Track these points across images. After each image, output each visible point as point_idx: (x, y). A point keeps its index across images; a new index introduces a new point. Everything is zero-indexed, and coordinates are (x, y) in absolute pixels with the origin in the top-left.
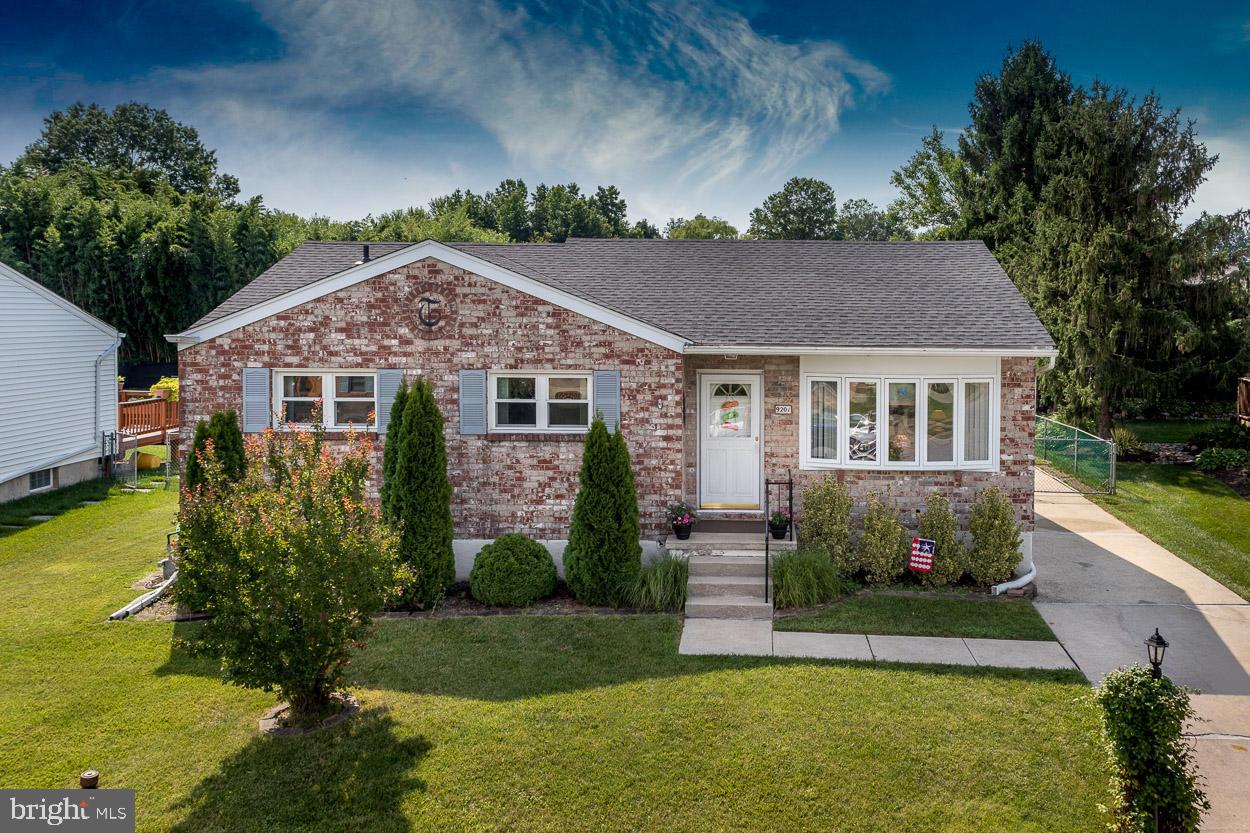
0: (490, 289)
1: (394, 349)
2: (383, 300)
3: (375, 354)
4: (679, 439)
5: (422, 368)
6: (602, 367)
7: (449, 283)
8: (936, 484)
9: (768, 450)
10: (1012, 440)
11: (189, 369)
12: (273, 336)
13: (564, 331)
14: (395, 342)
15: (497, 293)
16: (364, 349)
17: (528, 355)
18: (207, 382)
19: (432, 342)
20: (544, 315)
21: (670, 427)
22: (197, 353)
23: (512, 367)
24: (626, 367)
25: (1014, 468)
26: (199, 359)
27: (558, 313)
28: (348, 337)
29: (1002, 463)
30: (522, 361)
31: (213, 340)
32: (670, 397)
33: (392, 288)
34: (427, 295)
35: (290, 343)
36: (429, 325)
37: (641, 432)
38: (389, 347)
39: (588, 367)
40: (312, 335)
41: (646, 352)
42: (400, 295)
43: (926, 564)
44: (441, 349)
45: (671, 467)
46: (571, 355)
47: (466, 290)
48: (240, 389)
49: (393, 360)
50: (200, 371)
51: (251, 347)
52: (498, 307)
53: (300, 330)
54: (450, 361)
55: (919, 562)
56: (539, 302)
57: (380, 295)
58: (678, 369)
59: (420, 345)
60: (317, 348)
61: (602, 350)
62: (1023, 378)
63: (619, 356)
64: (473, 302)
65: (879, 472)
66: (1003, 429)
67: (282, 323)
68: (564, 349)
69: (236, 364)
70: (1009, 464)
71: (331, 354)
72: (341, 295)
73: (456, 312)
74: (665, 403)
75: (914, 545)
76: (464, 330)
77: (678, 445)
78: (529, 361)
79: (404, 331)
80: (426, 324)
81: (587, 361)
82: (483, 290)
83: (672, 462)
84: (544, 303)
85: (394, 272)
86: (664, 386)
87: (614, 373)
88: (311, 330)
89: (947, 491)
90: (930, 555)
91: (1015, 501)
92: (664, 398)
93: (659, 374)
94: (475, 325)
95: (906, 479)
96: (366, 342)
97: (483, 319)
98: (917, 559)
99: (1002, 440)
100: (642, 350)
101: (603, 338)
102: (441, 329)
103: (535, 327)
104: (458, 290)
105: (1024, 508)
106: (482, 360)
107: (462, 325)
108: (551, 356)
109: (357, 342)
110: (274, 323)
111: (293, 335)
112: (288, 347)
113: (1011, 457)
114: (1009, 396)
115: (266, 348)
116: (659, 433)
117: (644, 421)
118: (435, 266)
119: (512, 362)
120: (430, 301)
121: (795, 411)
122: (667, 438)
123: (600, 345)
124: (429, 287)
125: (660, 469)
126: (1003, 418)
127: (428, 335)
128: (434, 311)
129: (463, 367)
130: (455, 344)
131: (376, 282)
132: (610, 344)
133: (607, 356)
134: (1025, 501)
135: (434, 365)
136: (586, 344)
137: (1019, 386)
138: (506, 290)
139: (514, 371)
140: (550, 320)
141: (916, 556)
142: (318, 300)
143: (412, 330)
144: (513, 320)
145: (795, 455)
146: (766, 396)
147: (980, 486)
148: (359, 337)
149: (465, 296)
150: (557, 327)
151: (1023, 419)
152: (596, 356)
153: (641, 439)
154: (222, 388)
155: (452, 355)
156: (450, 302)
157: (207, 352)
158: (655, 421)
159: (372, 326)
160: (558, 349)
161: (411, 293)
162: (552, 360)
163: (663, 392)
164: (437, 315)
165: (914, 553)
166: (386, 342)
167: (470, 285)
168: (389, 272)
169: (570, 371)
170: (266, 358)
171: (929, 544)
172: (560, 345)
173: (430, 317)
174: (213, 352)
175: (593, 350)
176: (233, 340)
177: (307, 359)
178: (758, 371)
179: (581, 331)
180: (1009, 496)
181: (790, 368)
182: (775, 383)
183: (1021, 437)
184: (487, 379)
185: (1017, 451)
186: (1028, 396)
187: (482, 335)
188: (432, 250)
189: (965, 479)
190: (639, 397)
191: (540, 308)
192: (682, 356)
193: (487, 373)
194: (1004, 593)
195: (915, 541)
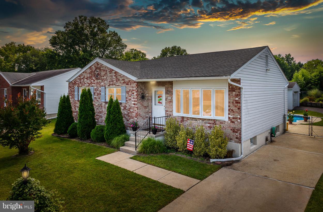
1: (93, 82)
3: (90, 83)
4: (136, 104)
5: (96, 87)
6: (123, 86)
7: (100, 67)
8: (209, 123)
9: (166, 109)
10: (232, 110)
12: (78, 80)
13: (117, 77)
14: (93, 81)
15: (107, 69)
16: (89, 82)
17: (111, 83)
18: (71, 90)
20: (113, 73)
21: (135, 101)
24: (127, 85)
25: (233, 120)
27: (116, 73)
28: (87, 80)
29: (229, 118)
30: (110, 84)
32: (135, 93)
33: (92, 69)
37: (130, 102)
39: (121, 86)
40: (83, 80)
41: (131, 81)
43: (192, 148)
45: (135, 112)
46: (118, 83)
47: (102, 68)
48: (74, 91)
50: (71, 88)
51: (76, 83)
52: (107, 72)
53: (81, 79)
54: (100, 85)
55: (189, 147)
56: (113, 70)
57: (91, 71)
58: (136, 86)
59: (96, 81)
60: (83, 82)
61: (123, 81)
62: (236, 88)
63: (126, 83)
65: (193, 118)
66: (229, 106)
67: (79, 78)
69: (74, 86)
70: (231, 118)
71: (85, 84)
72: (86, 71)
73: (101, 74)
74: (134, 95)
75: (188, 141)
76: (102, 78)
77: (136, 106)
79: (94, 78)
80: (97, 77)
81: (120, 84)
82: (104, 68)
83: (135, 111)
84: (114, 70)
85: (92, 65)
86: (133, 90)
87: (125, 87)
88: (83, 79)
89: (212, 126)
90: (193, 145)
91: (233, 132)
92: (133, 93)
94: (103, 76)
95: (200, 121)
97: (104, 75)
98: (189, 146)
99: (229, 110)
100: (129, 81)
101: (123, 78)
102: (99, 77)
103: (112, 76)
105: (237, 134)
106: (104, 84)
107: (102, 76)
109: (88, 81)
112: (80, 82)
113: (232, 116)
114: (231, 95)
116: (133, 103)
117: (130, 99)
118: (98, 63)
119: (109, 85)
120: (97, 71)
121: (172, 98)
122: (134, 104)
124: (97, 68)
125: (133, 112)
126: (229, 102)
127: (97, 79)
129: (102, 86)
130: (100, 81)
131: (90, 68)
133: (124, 83)
134: (237, 132)
135: (98, 86)
136: (120, 80)
137: (234, 91)
140: (114, 74)
141: (188, 145)
142: (83, 72)
144: (109, 75)
145: (172, 111)
146: (166, 94)
147: (222, 125)
149: (102, 70)
150: (116, 76)
151: (236, 103)
152: (122, 83)
153: (129, 104)
155: (100, 83)
156: (100, 71)
157: (71, 84)
158: (132, 99)
161: (95, 70)
162: (115, 84)
163: (134, 92)
164: (98, 74)
165: (188, 144)
169: (118, 87)
170: (77, 85)
171: (192, 141)
172: (116, 80)
175: (121, 81)
177: (82, 85)
178: (164, 87)
179: (119, 77)
180: (231, 130)
181: (171, 86)
182: (168, 90)
183: (235, 109)
184: (105, 89)
185: (234, 114)
186: (238, 95)
187: (104, 79)
188: (98, 60)
189: (217, 122)
190: (129, 93)
191: (113, 72)
192: (138, 82)
193: (105, 87)
194: (214, 162)
195: (189, 140)
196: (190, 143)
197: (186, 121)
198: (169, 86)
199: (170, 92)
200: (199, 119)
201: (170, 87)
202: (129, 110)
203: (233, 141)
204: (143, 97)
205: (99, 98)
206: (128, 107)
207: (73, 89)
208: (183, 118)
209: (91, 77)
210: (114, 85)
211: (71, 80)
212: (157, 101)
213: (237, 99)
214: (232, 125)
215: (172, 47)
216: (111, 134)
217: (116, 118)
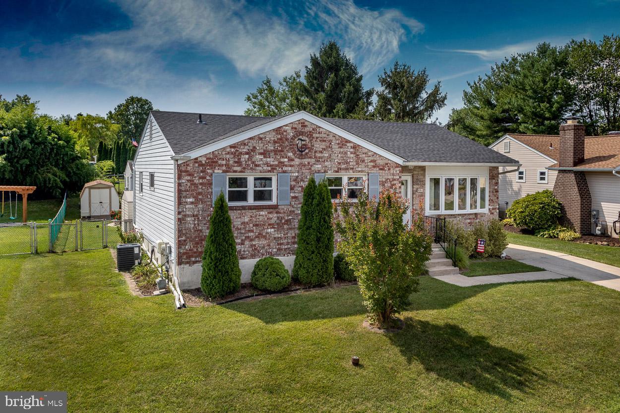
0: (328, 135)
1: (286, 163)
2: (281, 139)
3: (277, 166)
5: (298, 173)
6: (372, 172)
7: (310, 132)
8: (469, 219)
10: (492, 200)
11: (183, 174)
12: (228, 156)
13: (358, 155)
14: (286, 160)
15: (331, 137)
16: (272, 163)
17: (343, 166)
18: (193, 181)
19: (302, 160)
20: (350, 148)
22: (188, 165)
23: (336, 172)
24: (381, 171)
25: (493, 211)
26: (189, 168)
27: (356, 147)
28: (265, 157)
29: (489, 209)
30: (340, 169)
31: (196, 159)
32: (397, 184)
33: (285, 133)
34: (301, 137)
35: (236, 160)
36: (302, 152)
38: (284, 162)
39: (367, 172)
40: (247, 156)
41: (389, 164)
42: (289, 137)
43: (482, 249)
44: (306, 163)
46: (360, 166)
47: (318, 135)
48: (211, 184)
49: (285, 168)
50: (189, 175)
51: (217, 162)
52: (331, 144)
53: (241, 153)
54: (310, 169)
55: (480, 249)
56: (348, 142)
57: (279, 136)
58: (400, 172)
59: (297, 161)
60: (250, 162)
61: (372, 164)
62: (495, 176)
63: (378, 167)
64: (321, 141)
66: (489, 196)
67: (233, 150)
68: (357, 164)
69: (209, 171)
70: (491, 209)
71: (256, 166)
72: (261, 136)
73: (313, 146)
74: (395, 187)
75: (479, 242)
76: (317, 154)
78: (344, 169)
79: (290, 154)
80: (300, 151)
81: (366, 169)
82: (325, 136)
84: (350, 142)
85: (286, 126)
86: (395, 180)
87: (377, 174)
88: (247, 153)
89: (472, 221)
90: (483, 246)
92: (395, 185)
93: (393, 175)
94: (321, 152)
96: (272, 160)
97: (324, 149)
99: (489, 200)
100: (387, 164)
101: (372, 159)
102: (307, 154)
103: (346, 153)
104: (314, 135)
106: (324, 168)
107: (316, 152)
108: (352, 167)
109: (268, 159)
110: (228, 150)
111: (238, 156)
112: (235, 162)
113: (492, 207)
114: (491, 183)
115: (224, 162)
118: (304, 123)
119: (336, 169)
120: (302, 140)
121: (424, 191)
123: (371, 161)
124: (302, 133)
126: (489, 191)
127: (301, 157)
128: (304, 145)
129: (316, 172)
130: (313, 161)
131: (278, 130)
132: (375, 161)
133: (374, 167)
135: (304, 171)
136: (366, 161)
137: (494, 179)
138: (335, 135)
139: (337, 174)
140: (352, 150)
141: (479, 246)
142: (250, 139)
143: (294, 154)
144: (337, 150)
146: (413, 185)
147: (483, 219)
148: (269, 157)
149: (317, 138)
150: (355, 153)
151: (495, 192)
152: (370, 167)
154: (201, 184)
155: (311, 166)
156: (311, 141)
157: (193, 165)
159: (276, 152)
160: (355, 164)
161: (294, 136)
162: (353, 169)
163: (395, 182)
164: (304, 147)
166: (282, 160)
167: (319, 133)
168: (284, 126)
169: (359, 174)
170: (224, 168)
171: (483, 241)
172: (356, 161)
173: (302, 148)
174: (197, 165)
175: (369, 164)
176: (207, 159)
177: (244, 168)
178: (410, 174)
179: (364, 155)
181: (422, 172)
182: (417, 179)
183: (494, 198)
185: (493, 204)
187: (324, 157)
190: (386, 185)
191: (348, 144)
192: (402, 167)
193: (326, 175)
198: (419, 173)
199: (420, 182)
201: (421, 174)
207: (203, 178)
210: (351, 171)
213: (496, 187)
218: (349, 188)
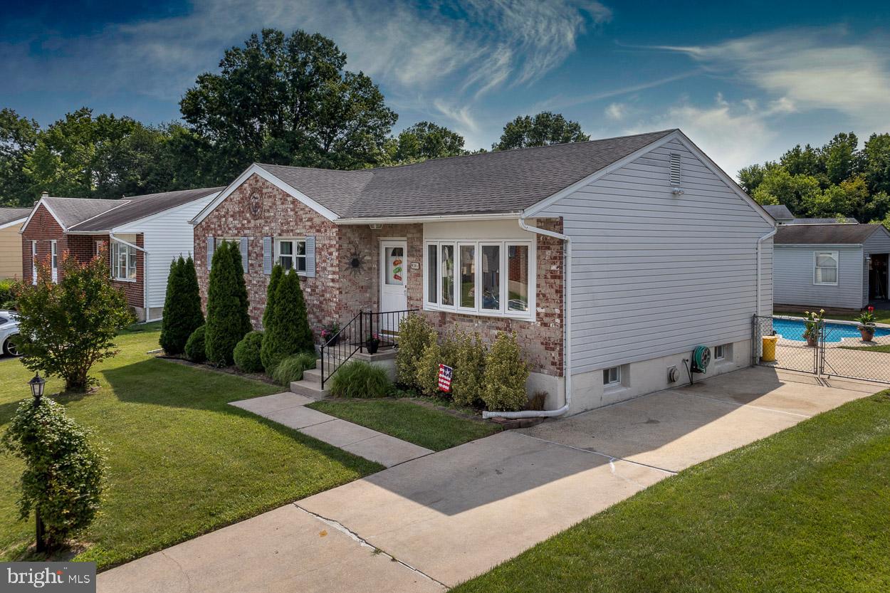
0: (272, 189)
1: (246, 226)
2: (242, 199)
3: (241, 228)
4: (338, 281)
5: (253, 236)
6: (310, 234)
7: (261, 187)
8: (498, 328)
9: (409, 294)
10: (544, 295)
11: (196, 238)
12: (215, 220)
13: (297, 212)
14: (246, 222)
15: (276, 192)
16: (238, 226)
17: (285, 228)
18: (200, 244)
19: (256, 221)
20: (289, 203)
21: (334, 273)
22: (198, 229)
23: (281, 235)
24: (318, 234)
25: (546, 320)
26: (198, 232)
27: (295, 201)
28: (234, 219)
29: (538, 314)
30: (283, 231)
31: (201, 223)
32: (334, 253)
33: (245, 191)
34: (254, 194)
35: (219, 224)
37: (323, 276)
38: (244, 225)
39: (304, 234)
40: (224, 219)
41: (325, 224)
42: (247, 195)
43: (447, 385)
44: (259, 225)
45: (335, 299)
46: (299, 227)
47: (266, 190)
49: (245, 232)
50: (199, 239)
51: (210, 226)
52: (275, 200)
53: (221, 216)
54: (261, 231)
55: (443, 383)
56: (288, 195)
57: (241, 195)
58: (337, 234)
59: (253, 223)
60: (225, 226)
61: (309, 223)
62: (552, 242)
63: (315, 227)
64: (268, 197)
65: (464, 316)
66: (538, 286)
67: (217, 213)
68: (297, 223)
69: (206, 235)
70: (542, 315)
71: (230, 229)
72: (231, 197)
73: (262, 204)
74: (332, 257)
75: (441, 370)
76: (265, 214)
77: (337, 285)
78: (289, 231)
79: (248, 215)
80: (254, 211)
81: (305, 230)
82: (270, 190)
83: (335, 297)
84: (290, 196)
85: (245, 182)
86: (331, 246)
87: (313, 238)
88: (225, 216)
91: (547, 349)
92: (331, 254)
93: (330, 238)
94: (269, 211)
95: (479, 322)
96: (238, 222)
97: (270, 207)
98: (442, 381)
99: (538, 295)
100: (323, 223)
101: (309, 216)
102: (259, 213)
103: (287, 210)
104: (263, 191)
105: (553, 355)
106: (271, 231)
107: (265, 211)
108: (292, 228)
109: (236, 222)
110: (215, 213)
111: (220, 219)
112: (218, 226)
113: (543, 311)
114: (542, 257)
115: (213, 226)
116: (330, 277)
117: (325, 269)
118: (256, 178)
119: (281, 232)
120: (255, 198)
121: (421, 267)
122: (333, 280)
123: (308, 220)
124: (255, 190)
125: (330, 299)
126: (538, 276)
127: (255, 217)
128: (256, 203)
129: (265, 236)
130: (262, 221)
131: (240, 189)
132: (312, 219)
133: (311, 227)
134: (553, 349)
135: (257, 234)
136: (304, 220)
137: (549, 248)
138: (278, 190)
139: (285, 237)
140: (291, 206)
142: (226, 200)
143: (250, 215)
144: (280, 207)
145: (421, 299)
146: (409, 256)
147: (524, 332)
148: (236, 220)
149: (265, 194)
150: (294, 210)
151: (552, 277)
152: (307, 227)
153: (323, 280)
154: (203, 247)
155: (262, 228)
156: (261, 197)
158: (328, 269)
159: (240, 213)
160: (294, 223)
161: (250, 194)
162: (292, 230)
163: (332, 250)
164: (257, 205)
166: (243, 222)
167: (266, 187)
169: (299, 237)
170: (213, 232)
172: (296, 221)
173: (255, 207)
174: (201, 229)
175: (306, 223)
176: (206, 223)
177: (223, 232)
178: (406, 237)
179: (302, 212)
180: (542, 343)
182: (412, 247)
183: (551, 293)
184: (273, 242)
185: (548, 304)
186: (555, 258)
187: (270, 216)
188: (256, 169)
189: (514, 326)
190: (323, 253)
191: (288, 199)
192: (340, 226)
193: (272, 238)
194: (490, 418)
195: (442, 366)
196: (445, 374)
197: (450, 322)
199: (416, 251)
200: (477, 317)
202: (323, 296)
203: (546, 371)
204: (356, 264)
205: (260, 266)
206: (320, 287)
207: (204, 242)
208: (443, 314)
209: (243, 212)
210: (291, 234)
211: (199, 220)
212: (391, 275)
213: (554, 268)
214: (545, 333)
215: (538, 117)
216: (276, 351)
217: (287, 314)
218: (283, 255)
